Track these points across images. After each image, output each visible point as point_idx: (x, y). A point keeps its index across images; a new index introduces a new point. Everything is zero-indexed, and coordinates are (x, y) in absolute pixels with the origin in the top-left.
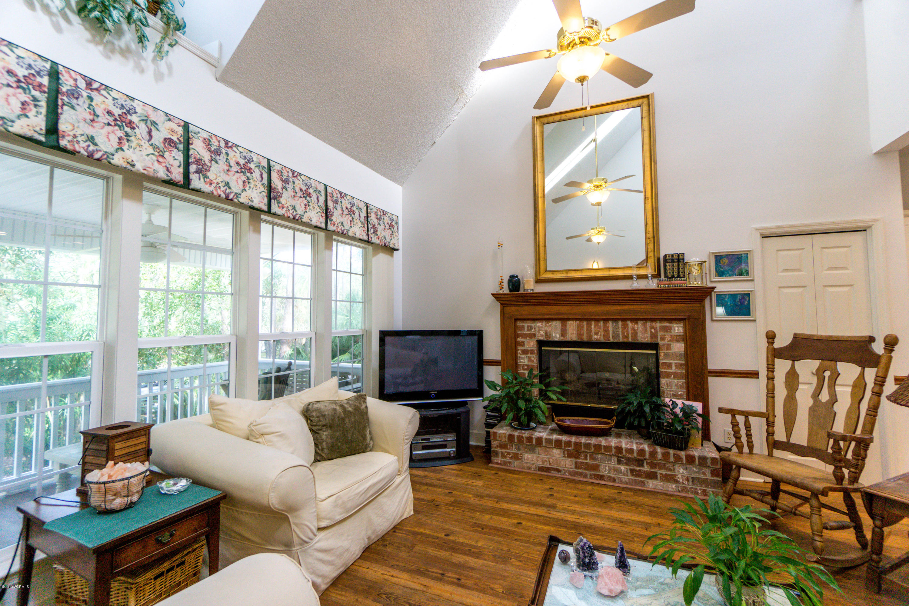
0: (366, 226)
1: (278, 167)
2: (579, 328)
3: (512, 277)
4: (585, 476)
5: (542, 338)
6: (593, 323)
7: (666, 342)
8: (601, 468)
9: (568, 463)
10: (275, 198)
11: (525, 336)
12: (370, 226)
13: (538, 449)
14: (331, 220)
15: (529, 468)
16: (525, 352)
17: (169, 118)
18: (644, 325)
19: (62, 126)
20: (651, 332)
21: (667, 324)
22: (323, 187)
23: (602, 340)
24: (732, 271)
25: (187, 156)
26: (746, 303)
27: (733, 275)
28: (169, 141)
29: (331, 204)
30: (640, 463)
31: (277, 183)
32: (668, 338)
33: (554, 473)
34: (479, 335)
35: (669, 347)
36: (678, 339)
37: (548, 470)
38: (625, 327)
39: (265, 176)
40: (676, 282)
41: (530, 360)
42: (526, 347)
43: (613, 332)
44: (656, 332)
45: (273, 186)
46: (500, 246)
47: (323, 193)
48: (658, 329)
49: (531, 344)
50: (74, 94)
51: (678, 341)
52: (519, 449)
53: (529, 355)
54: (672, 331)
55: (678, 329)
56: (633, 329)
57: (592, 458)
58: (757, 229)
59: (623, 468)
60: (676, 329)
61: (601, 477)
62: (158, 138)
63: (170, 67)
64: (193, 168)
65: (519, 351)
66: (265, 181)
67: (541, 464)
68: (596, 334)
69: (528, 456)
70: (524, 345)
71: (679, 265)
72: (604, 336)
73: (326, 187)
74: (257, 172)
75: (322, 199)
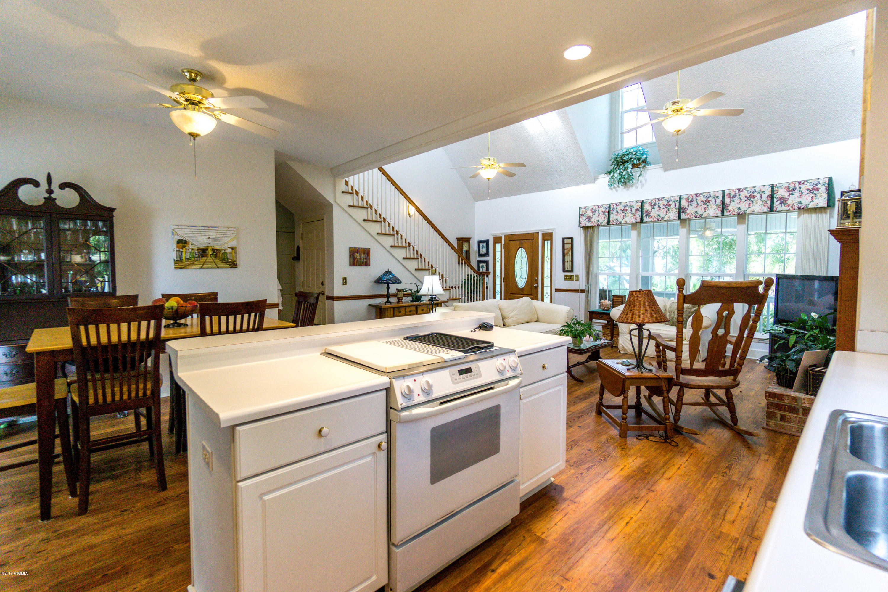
0: (769, 202)
1: (686, 197)
10: (683, 212)
12: (775, 200)
17: (637, 202)
19: (611, 219)
22: (721, 192)
25: (642, 212)
28: (637, 210)
29: (727, 200)
31: (684, 203)
39: (677, 204)
45: (682, 206)
47: (721, 196)
50: (613, 210)
62: (633, 210)
63: (646, 180)
64: (644, 215)
66: (677, 207)
73: (723, 192)
74: (674, 204)
75: (719, 201)
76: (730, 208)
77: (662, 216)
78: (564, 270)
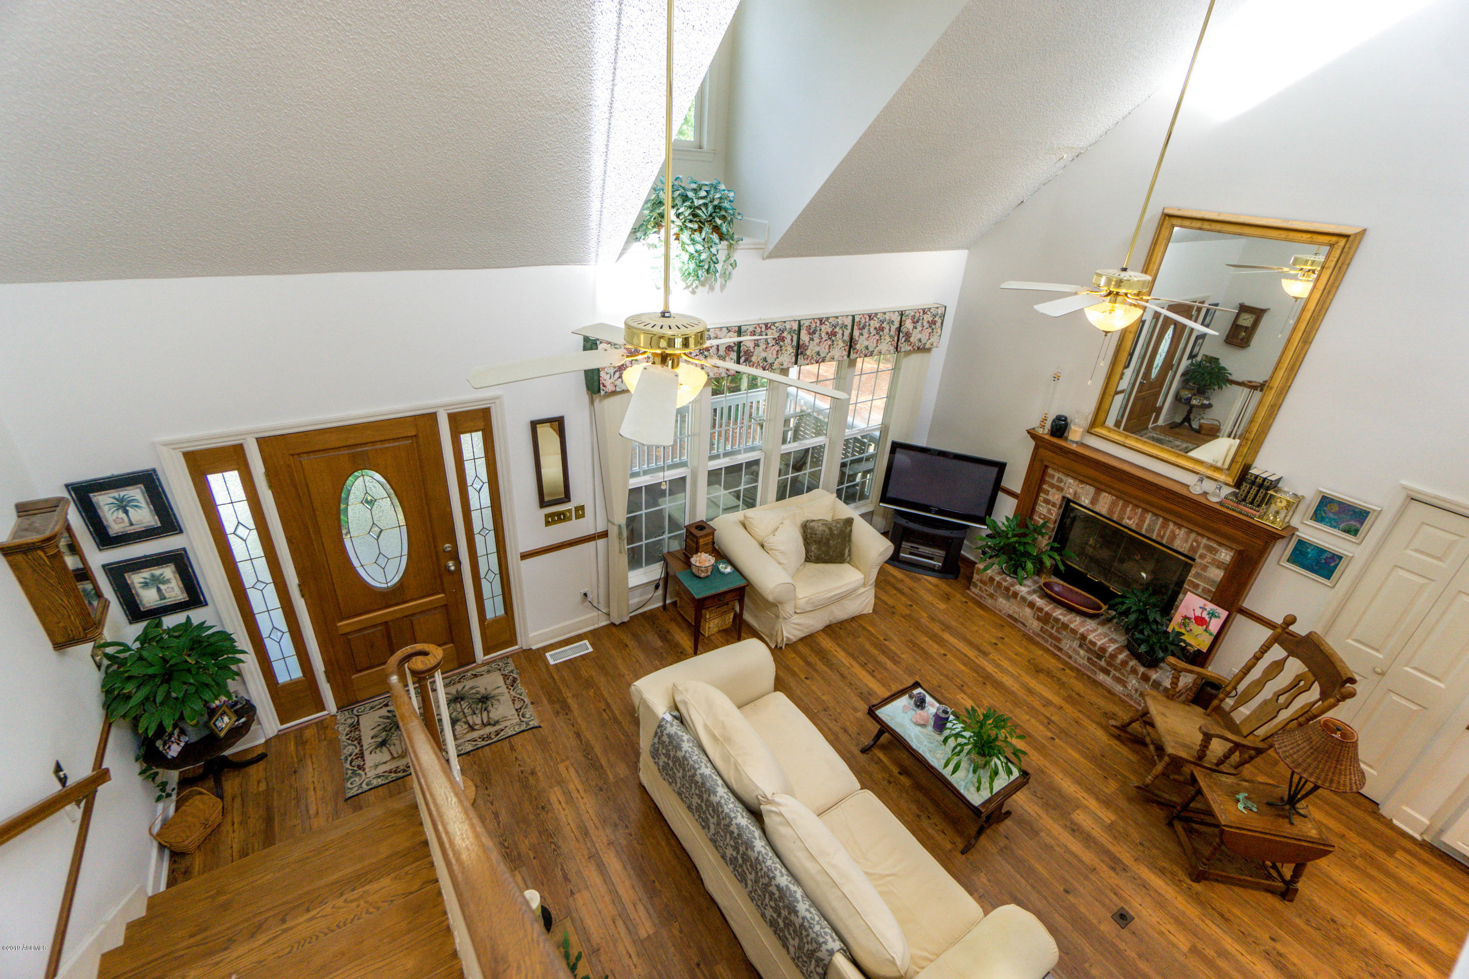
0: (896, 339)
1: (807, 323)
2: (1113, 504)
3: (1059, 418)
4: (1047, 641)
5: (1069, 496)
6: (1131, 506)
7: (1204, 562)
8: (1064, 642)
9: (1035, 625)
10: (802, 353)
11: (1052, 486)
12: (901, 335)
13: (1012, 600)
14: (855, 349)
15: (1000, 611)
16: (1047, 502)
17: (728, 329)
18: (1188, 534)
20: (1192, 545)
21: (1215, 546)
22: (850, 318)
23: (1134, 527)
24: (1336, 522)
25: (739, 353)
26: (1332, 564)
27: (1335, 527)
28: (728, 347)
29: (856, 333)
30: (1100, 657)
32: (1208, 559)
33: (1019, 625)
34: (1001, 467)
35: (1205, 568)
36: (1219, 565)
37: (1016, 620)
38: (1164, 526)
39: (795, 337)
40: (1245, 508)
41: (1049, 511)
42: (1050, 497)
43: (1149, 525)
44: (1198, 546)
45: (801, 343)
46: (1056, 378)
47: (849, 327)
48: (1202, 545)
49: (1056, 497)
51: (1218, 567)
52: (996, 591)
53: (1050, 507)
54: (1218, 555)
55: (1225, 556)
56: (1173, 532)
57: (1057, 631)
58: (1404, 488)
59: (1082, 652)
60: (1223, 554)
61: (1060, 649)
62: (722, 349)
64: (742, 360)
65: (1041, 498)
66: (795, 343)
67: (1011, 612)
68: (1130, 518)
69: (1001, 600)
70: (1047, 494)
71: (1258, 491)
72: (1137, 524)
73: (853, 317)
74: (789, 337)
75: (847, 333)
76: (858, 347)
77: (770, 361)
78: (543, 504)
